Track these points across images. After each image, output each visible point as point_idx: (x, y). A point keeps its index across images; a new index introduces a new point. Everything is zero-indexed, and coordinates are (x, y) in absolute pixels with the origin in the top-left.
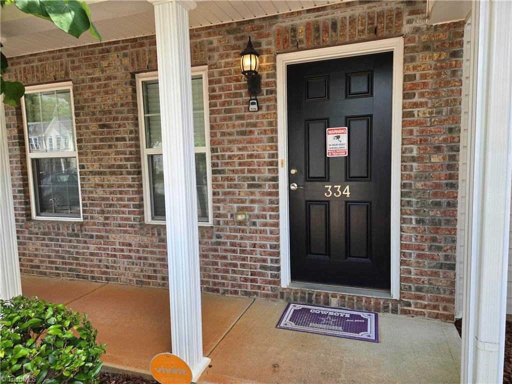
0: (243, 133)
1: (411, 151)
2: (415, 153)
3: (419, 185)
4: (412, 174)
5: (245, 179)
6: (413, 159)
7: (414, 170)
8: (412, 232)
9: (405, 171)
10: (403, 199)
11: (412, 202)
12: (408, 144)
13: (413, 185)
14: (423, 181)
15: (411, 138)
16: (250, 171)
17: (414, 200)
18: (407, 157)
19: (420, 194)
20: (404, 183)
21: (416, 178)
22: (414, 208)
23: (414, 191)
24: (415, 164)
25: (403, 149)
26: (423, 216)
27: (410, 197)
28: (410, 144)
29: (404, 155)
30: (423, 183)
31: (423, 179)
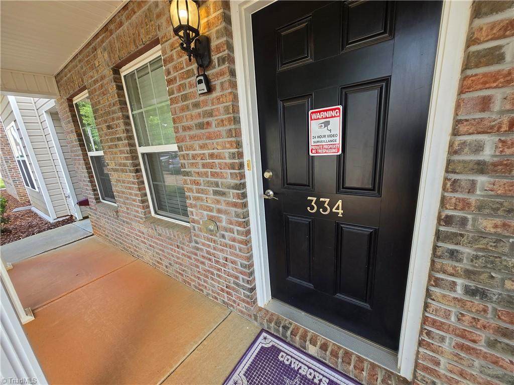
0: (201, 126)
1: (478, 148)
2: (487, 154)
3: (487, 224)
4: (472, 199)
5: (209, 184)
6: (481, 168)
7: (478, 192)
8: (452, 304)
9: (454, 190)
10: (440, 244)
11: (462, 253)
12: (470, 134)
13: (470, 222)
14: (499, 216)
15: (482, 119)
16: (213, 175)
17: (466, 251)
18: (464, 162)
19: (485, 241)
20: (447, 216)
21: (480, 208)
22: (465, 264)
23: (471, 235)
24: (482, 180)
25: (457, 143)
26: (485, 284)
27: (457, 244)
28: (479, 133)
29: (456, 158)
30: (498, 221)
31: (500, 212)
